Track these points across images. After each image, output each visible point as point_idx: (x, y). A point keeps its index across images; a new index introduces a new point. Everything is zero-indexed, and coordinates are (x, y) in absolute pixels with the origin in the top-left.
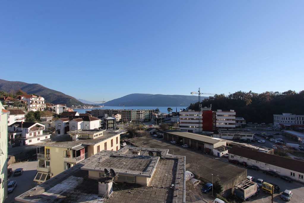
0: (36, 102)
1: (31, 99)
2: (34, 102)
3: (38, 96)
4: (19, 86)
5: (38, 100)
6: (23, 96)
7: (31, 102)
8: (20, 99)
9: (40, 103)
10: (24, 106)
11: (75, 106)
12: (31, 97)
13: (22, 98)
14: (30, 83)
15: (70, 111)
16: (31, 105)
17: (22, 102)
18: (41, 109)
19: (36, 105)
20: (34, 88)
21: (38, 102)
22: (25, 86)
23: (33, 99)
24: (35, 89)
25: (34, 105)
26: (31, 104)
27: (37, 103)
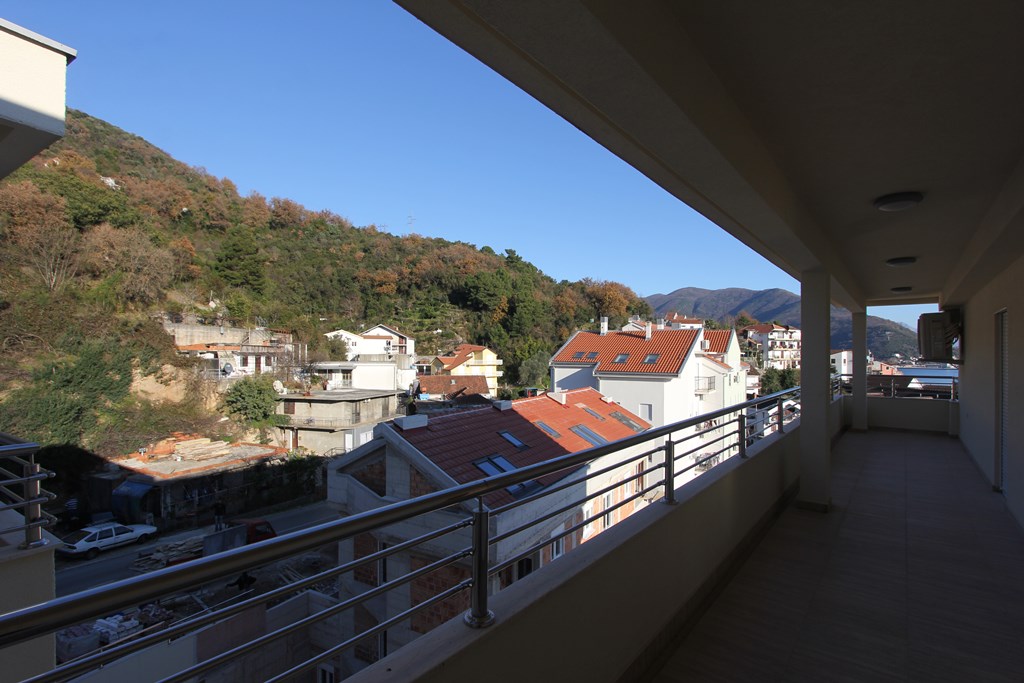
0: (782, 343)
1: (770, 337)
2: (778, 343)
3: (787, 328)
4: (732, 300)
5: (787, 337)
6: (751, 329)
7: (770, 343)
8: (746, 337)
9: (791, 346)
10: (754, 355)
11: (906, 358)
12: (771, 330)
13: (751, 333)
14: (758, 289)
15: (885, 372)
16: (770, 353)
17: (750, 343)
18: (794, 363)
19: (782, 352)
20: (769, 302)
21: (787, 343)
22: (746, 299)
23: (775, 335)
24: (772, 306)
25: (778, 353)
26: (771, 349)
27: (785, 347)
